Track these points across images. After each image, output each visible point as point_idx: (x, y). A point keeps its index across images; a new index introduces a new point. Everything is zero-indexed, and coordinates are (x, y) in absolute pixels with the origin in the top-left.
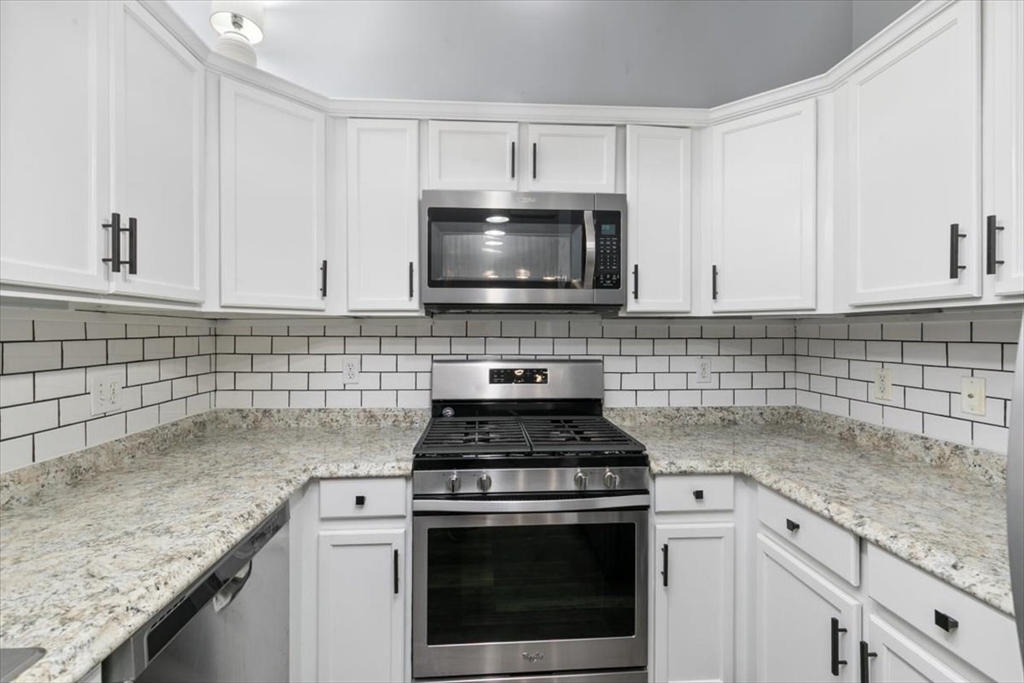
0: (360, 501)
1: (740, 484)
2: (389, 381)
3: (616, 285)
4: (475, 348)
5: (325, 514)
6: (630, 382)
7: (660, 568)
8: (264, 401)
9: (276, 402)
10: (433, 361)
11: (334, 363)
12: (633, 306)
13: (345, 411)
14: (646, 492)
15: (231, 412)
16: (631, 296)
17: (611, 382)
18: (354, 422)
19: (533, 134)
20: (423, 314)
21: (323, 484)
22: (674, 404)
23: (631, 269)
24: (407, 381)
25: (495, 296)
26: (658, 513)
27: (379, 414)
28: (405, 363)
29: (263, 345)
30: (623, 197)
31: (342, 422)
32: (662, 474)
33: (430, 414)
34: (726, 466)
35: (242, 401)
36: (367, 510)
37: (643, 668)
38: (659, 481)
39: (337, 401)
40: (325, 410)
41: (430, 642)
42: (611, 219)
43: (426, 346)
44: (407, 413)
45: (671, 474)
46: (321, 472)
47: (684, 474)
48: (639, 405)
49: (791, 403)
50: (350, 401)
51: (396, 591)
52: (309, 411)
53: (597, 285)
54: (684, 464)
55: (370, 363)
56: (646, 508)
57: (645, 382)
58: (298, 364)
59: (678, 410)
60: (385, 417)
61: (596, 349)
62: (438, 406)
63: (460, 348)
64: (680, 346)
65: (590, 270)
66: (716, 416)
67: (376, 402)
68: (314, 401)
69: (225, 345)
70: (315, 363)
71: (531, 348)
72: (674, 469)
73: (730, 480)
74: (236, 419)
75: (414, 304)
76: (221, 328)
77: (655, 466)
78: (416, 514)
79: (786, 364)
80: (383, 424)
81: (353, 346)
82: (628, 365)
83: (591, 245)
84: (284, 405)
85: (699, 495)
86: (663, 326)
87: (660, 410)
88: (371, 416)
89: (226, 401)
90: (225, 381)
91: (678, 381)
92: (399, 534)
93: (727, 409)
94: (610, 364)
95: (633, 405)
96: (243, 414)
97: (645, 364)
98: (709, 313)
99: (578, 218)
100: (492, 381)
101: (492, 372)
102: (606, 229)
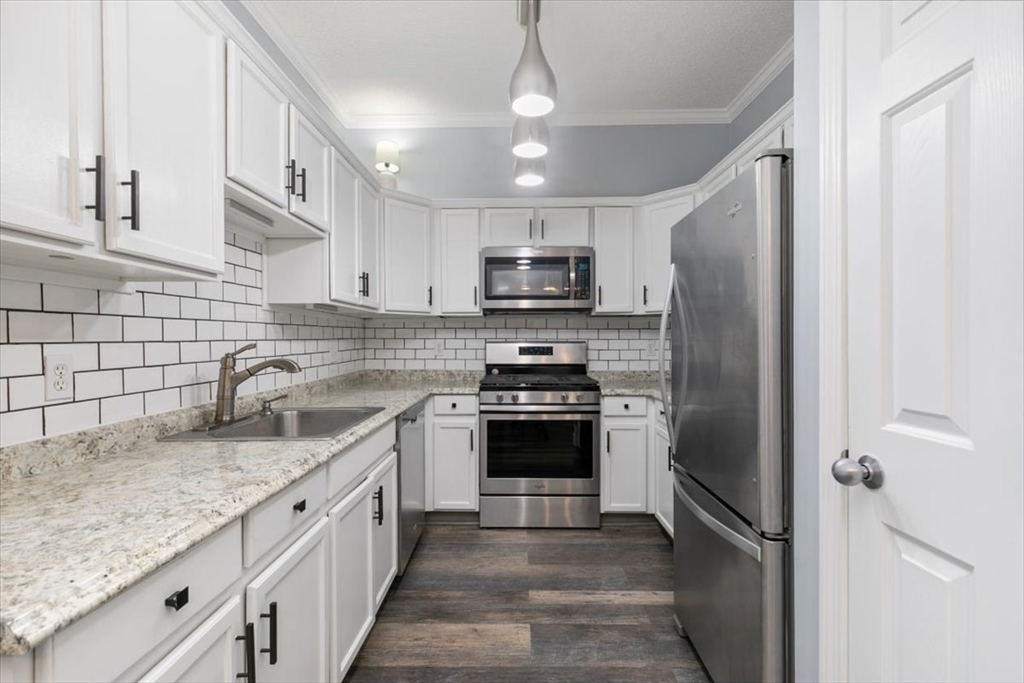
0: (454, 406)
1: (650, 402)
2: (461, 354)
3: (589, 297)
4: (511, 335)
5: (437, 413)
6: (604, 355)
7: (606, 444)
8: (392, 365)
9: (397, 366)
10: (486, 342)
11: (430, 344)
12: (598, 309)
13: (436, 371)
14: (598, 404)
15: (374, 371)
16: (597, 303)
17: (593, 355)
18: (441, 377)
19: (542, 214)
20: (481, 314)
21: (436, 397)
22: (632, 369)
23: (597, 288)
24: (471, 354)
25: (525, 304)
26: (606, 416)
27: (456, 373)
28: (471, 344)
29: (389, 333)
30: (593, 248)
31: (435, 377)
32: (607, 396)
33: (485, 373)
34: (642, 392)
35: (379, 365)
36: (457, 411)
37: (598, 495)
38: (606, 398)
39: (432, 366)
40: (425, 371)
41: (489, 476)
42: (586, 260)
43: (482, 334)
44: (471, 372)
45: (611, 396)
46: (435, 391)
47: (618, 395)
48: (611, 369)
50: (438, 366)
51: (472, 449)
52: (416, 371)
53: (578, 297)
54: (619, 391)
55: (450, 344)
56: (599, 413)
57: (614, 355)
58: (410, 344)
59: (634, 372)
60: (459, 375)
61: (583, 335)
62: (489, 368)
63: (502, 334)
64: (635, 334)
67: (452, 366)
68: (418, 366)
69: (370, 333)
70: (419, 344)
71: (543, 335)
72: (613, 393)
73: (645, 399)
74: (376, 375)
75: (477, 309)
76: (369, 324)
77: (603, 392)
78: (481, 412)
80: (458, 379)
81: (441, 334)
82: (603, 345)
83: (573, 275)
84: (402, 368)
85: (626, 406)
86: (624, 321)
87: (622, 372)
88: (451, 374)
89: (370, 365)
90: (369, 354)
91: (634, 355)
92: (473, 422)
94: (592, 345)
95: (606, 369)
96: (380, 372)
97: (614, 344)
98: (643, 313)
99: (564, 261)
100: (520, 354)
101: (521, 349)
102: (582, 266)
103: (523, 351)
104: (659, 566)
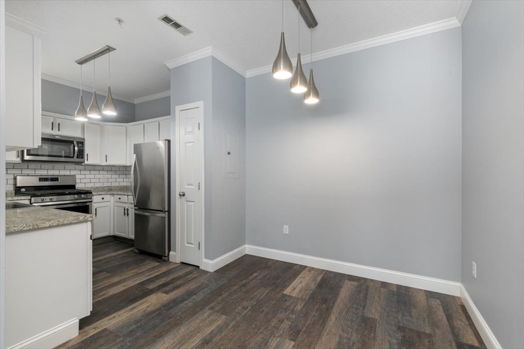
1: (112, 196)
3: (83, 158)
6: (83, 181)
7: (95, 213)
10: (15, 176)
12: (86, 162)
14: (91, 199)
16: (86, 160)
17: (78, 181)
20: (21, 162)
22: (96, 186)
23: (86, 154)
26: (94, 203)
30: (84, 139)
34: (108, 193)
38: (94, 196)
42: (81, 143)
47: (100, 195)
49: (125, 185)
53: (77, 157)
54: (100, 193)
56: (91, 202)
61: (74, 173)
62: (19, 188)
63: (25, 172)
64: (98, 172)
65: (76, 154)
66: (107, 188)
72: (98, 194)
73: (110, 195)
75: (19, 160)
77: (93, 193)
79: (124, 176)
82: (83, 176)
83: (76, 148)
85: (103, 198)
86: (93, 168)
91: (97, 180)
93: (110, 187)
94: (77, 177)
95: (84, 187)
98: (105, 165)
99: (72, 142)
100: (40, 181)
101: (40, 179)
102: (80, 145)
103: (41, 180)
104: (131, 259)
